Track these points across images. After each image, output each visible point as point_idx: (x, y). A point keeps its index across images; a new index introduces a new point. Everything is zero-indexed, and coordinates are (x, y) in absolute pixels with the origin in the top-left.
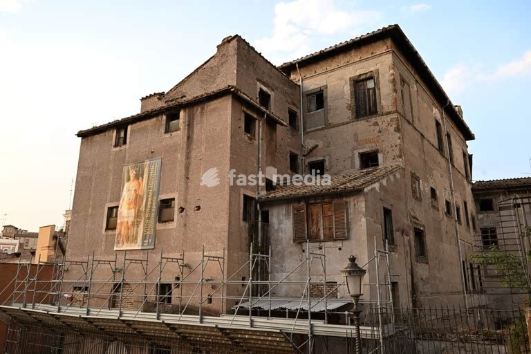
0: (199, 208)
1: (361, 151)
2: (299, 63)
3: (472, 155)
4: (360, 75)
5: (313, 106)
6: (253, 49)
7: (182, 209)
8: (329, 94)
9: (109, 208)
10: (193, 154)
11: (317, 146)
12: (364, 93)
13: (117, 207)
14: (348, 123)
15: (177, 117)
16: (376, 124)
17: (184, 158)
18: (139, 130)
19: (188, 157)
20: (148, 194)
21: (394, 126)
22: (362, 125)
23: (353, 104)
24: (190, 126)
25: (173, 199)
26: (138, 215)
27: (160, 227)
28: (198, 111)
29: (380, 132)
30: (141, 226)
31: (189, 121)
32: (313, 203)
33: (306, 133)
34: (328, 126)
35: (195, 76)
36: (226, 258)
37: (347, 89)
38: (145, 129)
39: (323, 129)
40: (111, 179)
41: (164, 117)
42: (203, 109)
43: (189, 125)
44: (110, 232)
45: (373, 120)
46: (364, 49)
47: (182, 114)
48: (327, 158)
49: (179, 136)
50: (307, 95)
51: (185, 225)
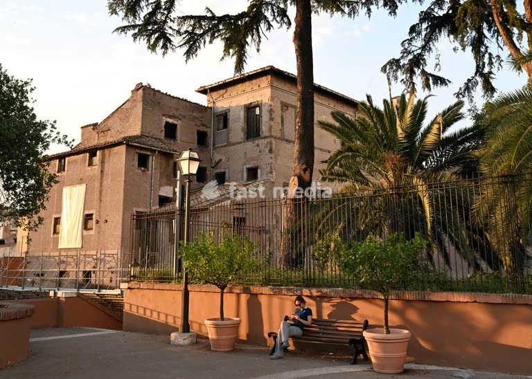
0: (106, 221)
1: (248, 166)
2: (209, 88)
4: (251, 103)
5: (221, 125)
6: (159, 91)
7: (97, 222)
8: (231, 117)
9: (55, 218)
10: (104, 183)
11: (221, 160)
12: (253, 118)
13: (60, 218)
14: (241, 143)
15: (95, 155)
16: (258, 145)
17: (99, 186)
18: (72, 162)
19: (101, 186)
21: (269, 148)
22: (249, 145)
23: (246, 127)
24: (103, 162)
25: (93, 214)
27: (86, 233)
29: (260, 152)
31: (102, 159)
33: (215, 148)
34: (229, 144)
36: (119, 255)
37: (242, 114)
38: (75, 161)
39: (225, 146)
41: (88, 154)
42: (110, 151)
44: (56, 236)
45: (257, 142)
46: (254, 81)
47: (98, 153)
48: (227, 171)
49: (96, 170)
50: (217, 116)
51: (99, 232)
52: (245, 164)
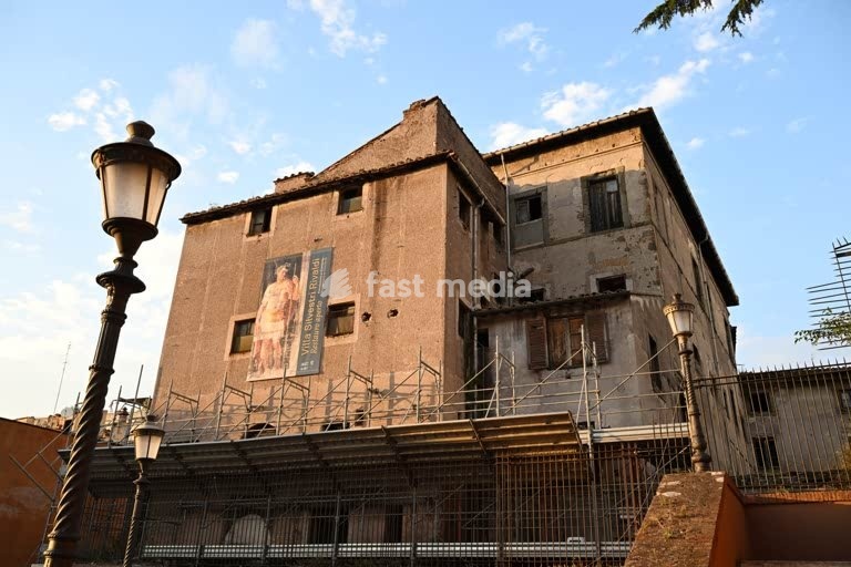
0: (395, 313)
1: (600, 276)
2: (505, 154)
3: (735, 328)
4: (597, 174)
5: (525, 215)
6: (454, 120)
7: (367, 316)
8: (550, 198)
9: (236, 322)
10: (385, 241)
11: (532, 270)
12: (603, 198)
14: (578, 238)
15: (359, 193)
16: (622, 239)
17: (370, 246)
18: (292, 212)
19: (377, 244)
20: (308, 298)
21: (648, 242)
22: (600, 241)
23: (588, 212)
24: (380, 203)
25: (352, 304)
26: (290, 329)
27: (329, 342)
28: (392, 183)
29: (628, 250)
30: (296, 343)
31: (378, 197)
32: (556, 317)
33: (514, 253)
34: (549, 242)
35: (369, 150)
37: (578, 192)
38: (302, 210)
39: (540, 246)
40: (242, 280)
41: (336, 194)
42: (400, 182)
43: (378, 204)
44: (238, 357)
45: (618, 234)
46: (603, 140)
47: (366, 188)
48: (547, 288)
49: (362, 217)
50: (517, 200)
51: (372, 337)
52: (591, 273)
